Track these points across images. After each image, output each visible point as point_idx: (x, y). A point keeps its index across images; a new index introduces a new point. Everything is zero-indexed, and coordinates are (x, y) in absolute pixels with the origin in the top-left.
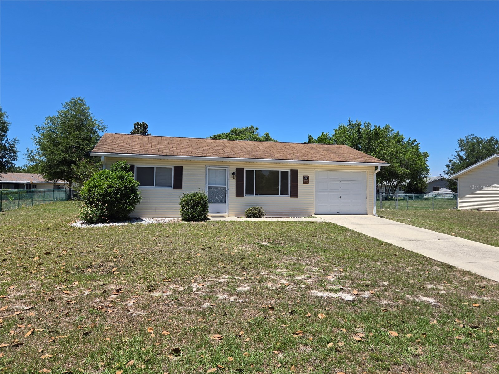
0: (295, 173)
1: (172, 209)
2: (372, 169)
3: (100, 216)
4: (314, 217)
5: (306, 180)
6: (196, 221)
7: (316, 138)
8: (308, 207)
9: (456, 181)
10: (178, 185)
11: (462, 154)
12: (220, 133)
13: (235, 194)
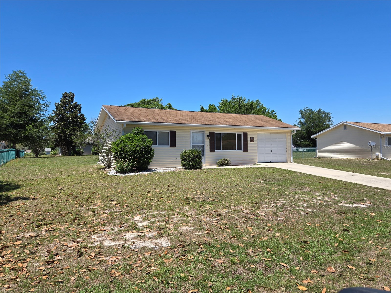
0: (245, 135)
1: (169, 161)
2: (290, 132)
3: (132, 167)
4: (258, 165)
5: (252, 140)
6: (195, 169)
7: (206, 108)
8: (253, 158)
9: (316, 139)
10: (173, 144)
11: (302, 120)
12: (132, 103)
13: (209, 150)
